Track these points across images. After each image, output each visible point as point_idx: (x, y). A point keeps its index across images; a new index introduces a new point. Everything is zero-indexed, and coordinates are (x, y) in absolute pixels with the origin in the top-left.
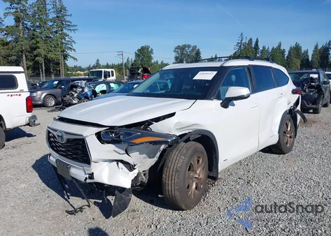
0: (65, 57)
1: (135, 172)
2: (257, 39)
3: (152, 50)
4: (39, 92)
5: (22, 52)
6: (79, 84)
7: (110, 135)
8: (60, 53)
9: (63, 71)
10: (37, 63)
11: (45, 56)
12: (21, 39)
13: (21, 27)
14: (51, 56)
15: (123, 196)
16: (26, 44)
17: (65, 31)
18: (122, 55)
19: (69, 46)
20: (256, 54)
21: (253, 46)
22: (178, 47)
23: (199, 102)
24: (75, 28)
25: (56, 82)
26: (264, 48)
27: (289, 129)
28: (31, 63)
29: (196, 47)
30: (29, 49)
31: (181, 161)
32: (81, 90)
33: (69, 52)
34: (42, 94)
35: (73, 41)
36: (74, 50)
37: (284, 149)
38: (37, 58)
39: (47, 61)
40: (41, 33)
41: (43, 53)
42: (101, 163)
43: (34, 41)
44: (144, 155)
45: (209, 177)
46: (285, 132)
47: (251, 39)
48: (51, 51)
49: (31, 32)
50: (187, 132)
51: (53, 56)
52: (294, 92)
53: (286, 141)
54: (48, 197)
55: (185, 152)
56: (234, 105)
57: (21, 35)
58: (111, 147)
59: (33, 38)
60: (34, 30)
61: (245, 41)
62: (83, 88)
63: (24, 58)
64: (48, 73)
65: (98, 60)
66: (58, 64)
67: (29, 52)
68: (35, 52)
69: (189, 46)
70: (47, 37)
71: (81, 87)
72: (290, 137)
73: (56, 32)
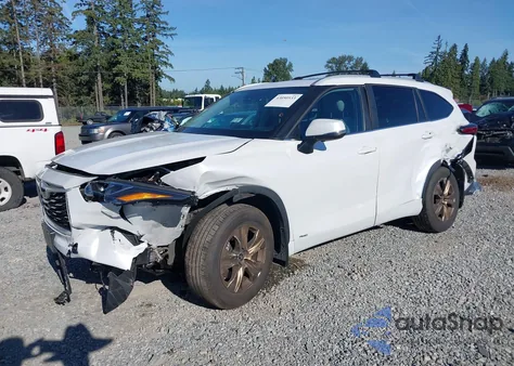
0: (158, 76)
1: (142, 247)
2: (466, 46)
3: (291, 65)
4: (102, 128)
5: (96, 69)
6: (157, 117)
7: (101, 189)
8: (150, 70)
9: (153, 97)
10: (117, 85)
11: (129, 75)
12: (94, 50)
13: (95, 32)
14: (136, 74)
15: (120, 281)
16: (102, 58)
17: (158, 37)
18: (242, 73)
19: (164, 60)
20: (462, 70)
21: (458, 57)
22: (333, 60)
23: (257, 142)
24: (173, 32)
25: (127, 114)
26: (477, 59)
27: (446, 191)
28: (109, 86)
29: (361, 59)
30: (106, 65)
31: (213, 233)
32: (158, 125)
33: (163, 68)
34: (106, 130)
35: (170, 52)
36: (171, 65)
37: (434, 225)
38: (117, 78)
39: (132, 82)
40: (123, 41)
41: (126, 70)
42: (88, 230)
43: (113, 53)
44: (152, 222)
45: (275, 260)
46: (436, 197)
47: (455, 47)
48: (137, 68)
49: (110, 40)
50: (229, 188)
51: (139, 75)
52: (463, 130)
53: (438, 211)
54: (43, 277)
55: (221, 219)
56: (324, 148)
57: (96, 44)
58: (97, 206)
59: (113, 49)
60: (114, 37)
61: (445, 48)
62: (162, 123)
63: (99, 78)
64: (132, 99)
65: (208, 82)
66: (147, 87)
67: (107, 69)
68: (115, 70)
69: (350, 58)
70: (132, 46)
71: (160, 121)
72: (449, 205)
73: (146, 39)
